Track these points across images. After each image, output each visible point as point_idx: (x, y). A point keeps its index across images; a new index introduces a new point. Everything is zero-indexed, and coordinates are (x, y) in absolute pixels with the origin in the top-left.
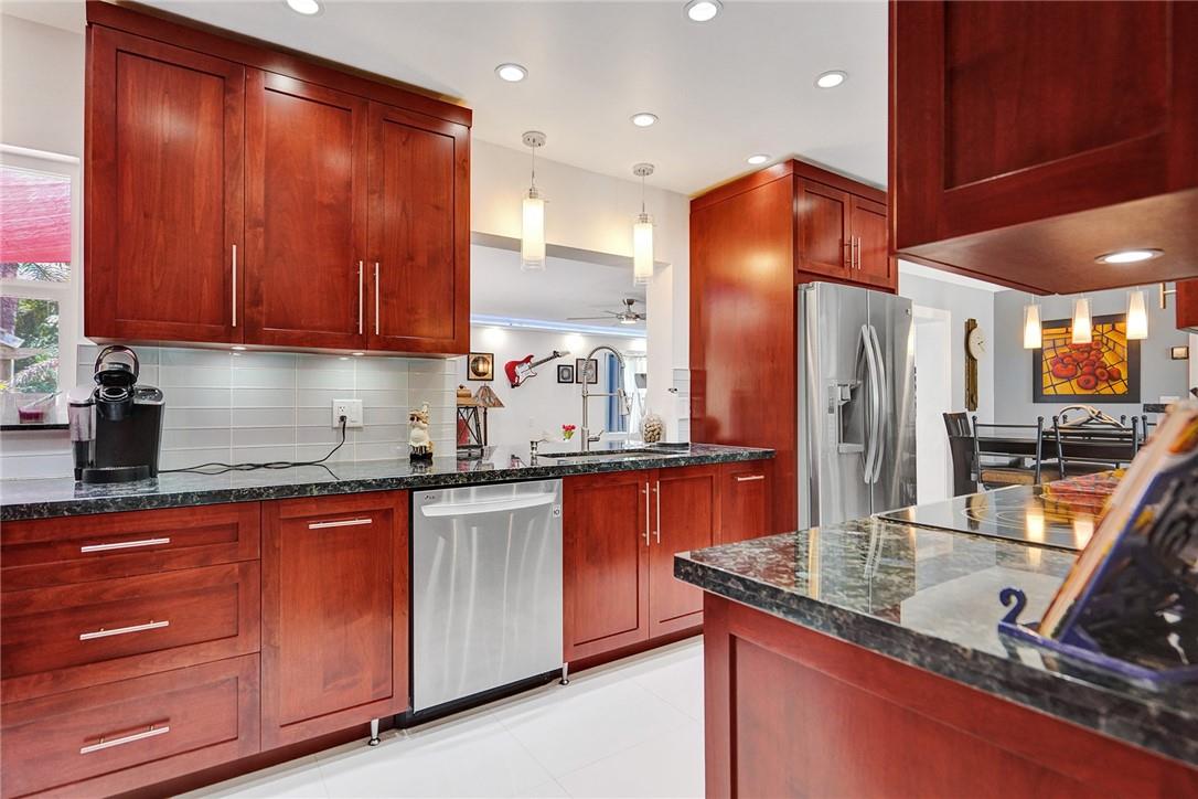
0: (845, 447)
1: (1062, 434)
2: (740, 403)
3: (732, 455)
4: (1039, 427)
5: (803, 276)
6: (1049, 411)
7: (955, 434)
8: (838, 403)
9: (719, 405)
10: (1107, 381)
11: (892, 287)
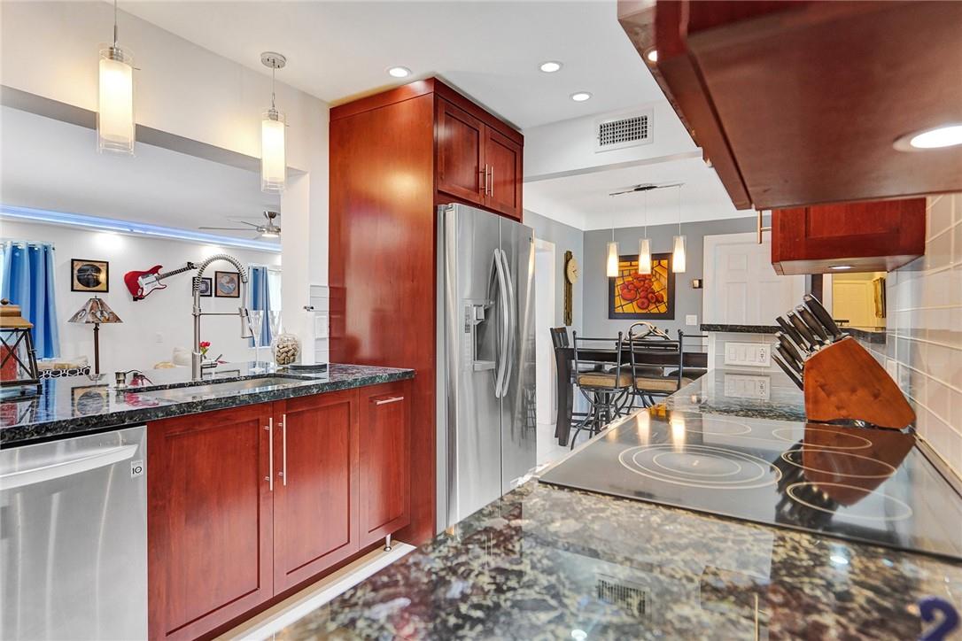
0: (480, 365)
1: (634, 345)
2: (381, 322)
3: (371, 378)
4: (620, 339)
5: (442, 197)
6: (624, 326)
7: (559, 346)
8: (474, 322)
9: (359, 323)
10: (655, 303)
11: (518, 217)
